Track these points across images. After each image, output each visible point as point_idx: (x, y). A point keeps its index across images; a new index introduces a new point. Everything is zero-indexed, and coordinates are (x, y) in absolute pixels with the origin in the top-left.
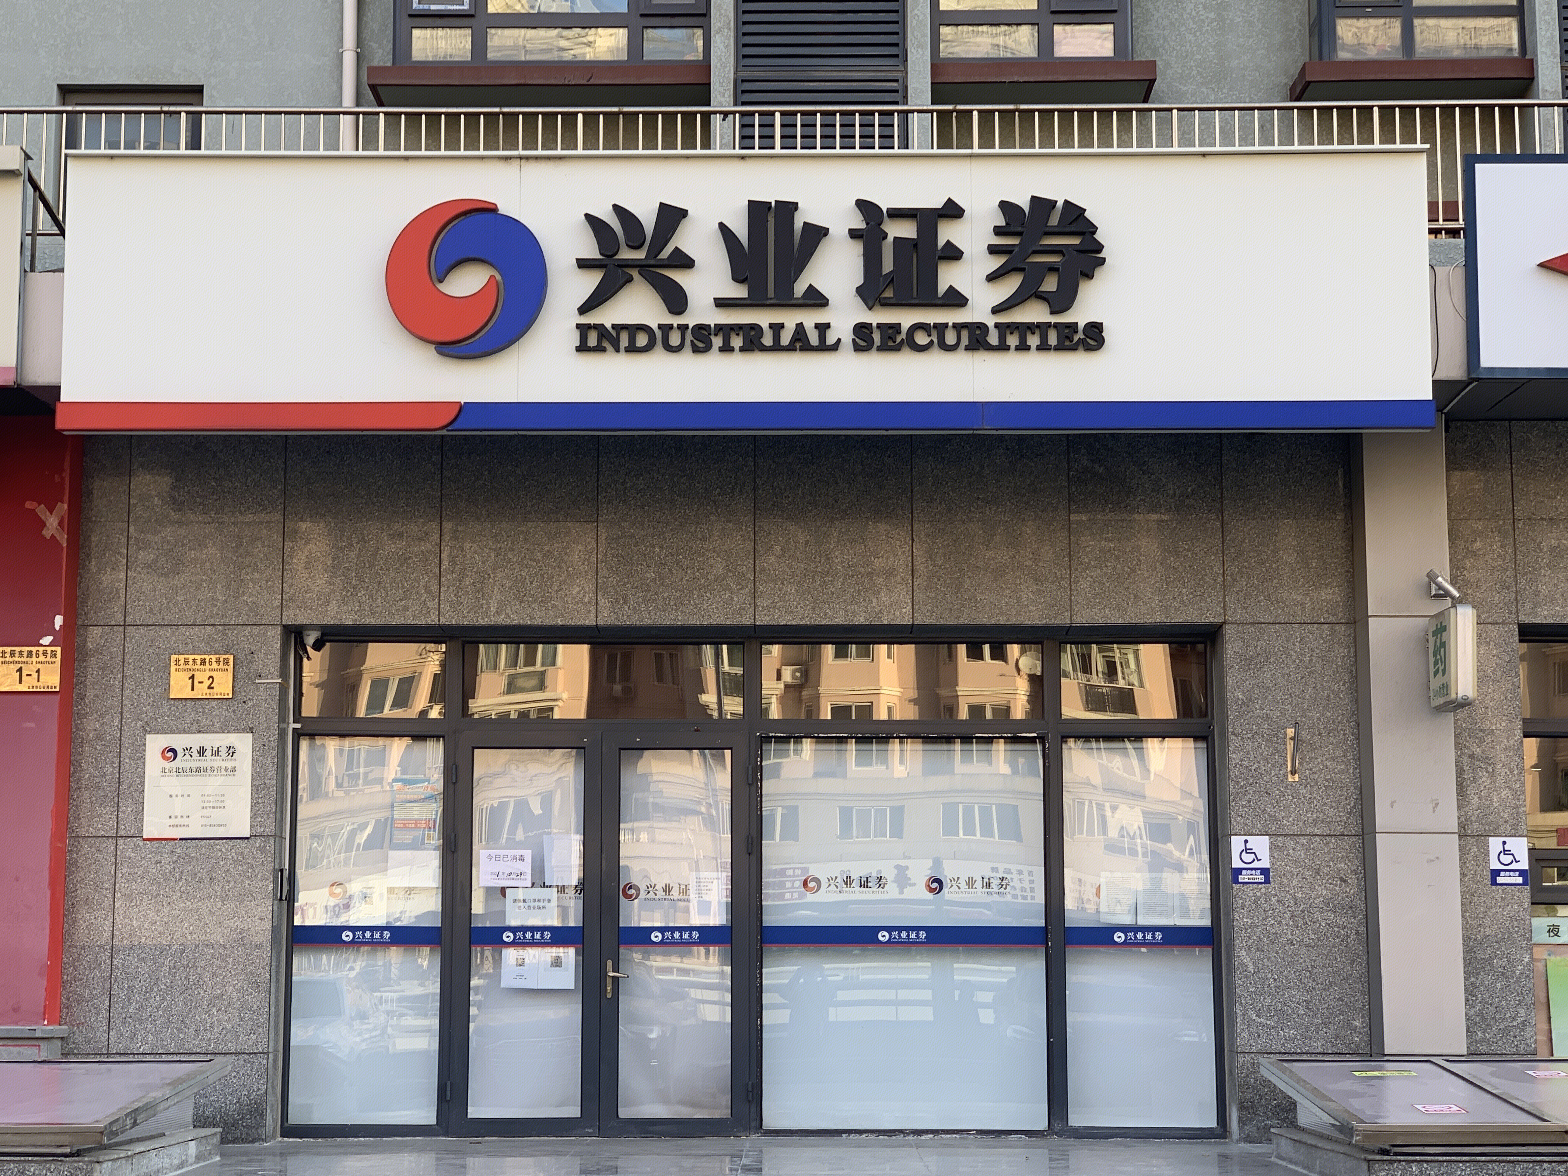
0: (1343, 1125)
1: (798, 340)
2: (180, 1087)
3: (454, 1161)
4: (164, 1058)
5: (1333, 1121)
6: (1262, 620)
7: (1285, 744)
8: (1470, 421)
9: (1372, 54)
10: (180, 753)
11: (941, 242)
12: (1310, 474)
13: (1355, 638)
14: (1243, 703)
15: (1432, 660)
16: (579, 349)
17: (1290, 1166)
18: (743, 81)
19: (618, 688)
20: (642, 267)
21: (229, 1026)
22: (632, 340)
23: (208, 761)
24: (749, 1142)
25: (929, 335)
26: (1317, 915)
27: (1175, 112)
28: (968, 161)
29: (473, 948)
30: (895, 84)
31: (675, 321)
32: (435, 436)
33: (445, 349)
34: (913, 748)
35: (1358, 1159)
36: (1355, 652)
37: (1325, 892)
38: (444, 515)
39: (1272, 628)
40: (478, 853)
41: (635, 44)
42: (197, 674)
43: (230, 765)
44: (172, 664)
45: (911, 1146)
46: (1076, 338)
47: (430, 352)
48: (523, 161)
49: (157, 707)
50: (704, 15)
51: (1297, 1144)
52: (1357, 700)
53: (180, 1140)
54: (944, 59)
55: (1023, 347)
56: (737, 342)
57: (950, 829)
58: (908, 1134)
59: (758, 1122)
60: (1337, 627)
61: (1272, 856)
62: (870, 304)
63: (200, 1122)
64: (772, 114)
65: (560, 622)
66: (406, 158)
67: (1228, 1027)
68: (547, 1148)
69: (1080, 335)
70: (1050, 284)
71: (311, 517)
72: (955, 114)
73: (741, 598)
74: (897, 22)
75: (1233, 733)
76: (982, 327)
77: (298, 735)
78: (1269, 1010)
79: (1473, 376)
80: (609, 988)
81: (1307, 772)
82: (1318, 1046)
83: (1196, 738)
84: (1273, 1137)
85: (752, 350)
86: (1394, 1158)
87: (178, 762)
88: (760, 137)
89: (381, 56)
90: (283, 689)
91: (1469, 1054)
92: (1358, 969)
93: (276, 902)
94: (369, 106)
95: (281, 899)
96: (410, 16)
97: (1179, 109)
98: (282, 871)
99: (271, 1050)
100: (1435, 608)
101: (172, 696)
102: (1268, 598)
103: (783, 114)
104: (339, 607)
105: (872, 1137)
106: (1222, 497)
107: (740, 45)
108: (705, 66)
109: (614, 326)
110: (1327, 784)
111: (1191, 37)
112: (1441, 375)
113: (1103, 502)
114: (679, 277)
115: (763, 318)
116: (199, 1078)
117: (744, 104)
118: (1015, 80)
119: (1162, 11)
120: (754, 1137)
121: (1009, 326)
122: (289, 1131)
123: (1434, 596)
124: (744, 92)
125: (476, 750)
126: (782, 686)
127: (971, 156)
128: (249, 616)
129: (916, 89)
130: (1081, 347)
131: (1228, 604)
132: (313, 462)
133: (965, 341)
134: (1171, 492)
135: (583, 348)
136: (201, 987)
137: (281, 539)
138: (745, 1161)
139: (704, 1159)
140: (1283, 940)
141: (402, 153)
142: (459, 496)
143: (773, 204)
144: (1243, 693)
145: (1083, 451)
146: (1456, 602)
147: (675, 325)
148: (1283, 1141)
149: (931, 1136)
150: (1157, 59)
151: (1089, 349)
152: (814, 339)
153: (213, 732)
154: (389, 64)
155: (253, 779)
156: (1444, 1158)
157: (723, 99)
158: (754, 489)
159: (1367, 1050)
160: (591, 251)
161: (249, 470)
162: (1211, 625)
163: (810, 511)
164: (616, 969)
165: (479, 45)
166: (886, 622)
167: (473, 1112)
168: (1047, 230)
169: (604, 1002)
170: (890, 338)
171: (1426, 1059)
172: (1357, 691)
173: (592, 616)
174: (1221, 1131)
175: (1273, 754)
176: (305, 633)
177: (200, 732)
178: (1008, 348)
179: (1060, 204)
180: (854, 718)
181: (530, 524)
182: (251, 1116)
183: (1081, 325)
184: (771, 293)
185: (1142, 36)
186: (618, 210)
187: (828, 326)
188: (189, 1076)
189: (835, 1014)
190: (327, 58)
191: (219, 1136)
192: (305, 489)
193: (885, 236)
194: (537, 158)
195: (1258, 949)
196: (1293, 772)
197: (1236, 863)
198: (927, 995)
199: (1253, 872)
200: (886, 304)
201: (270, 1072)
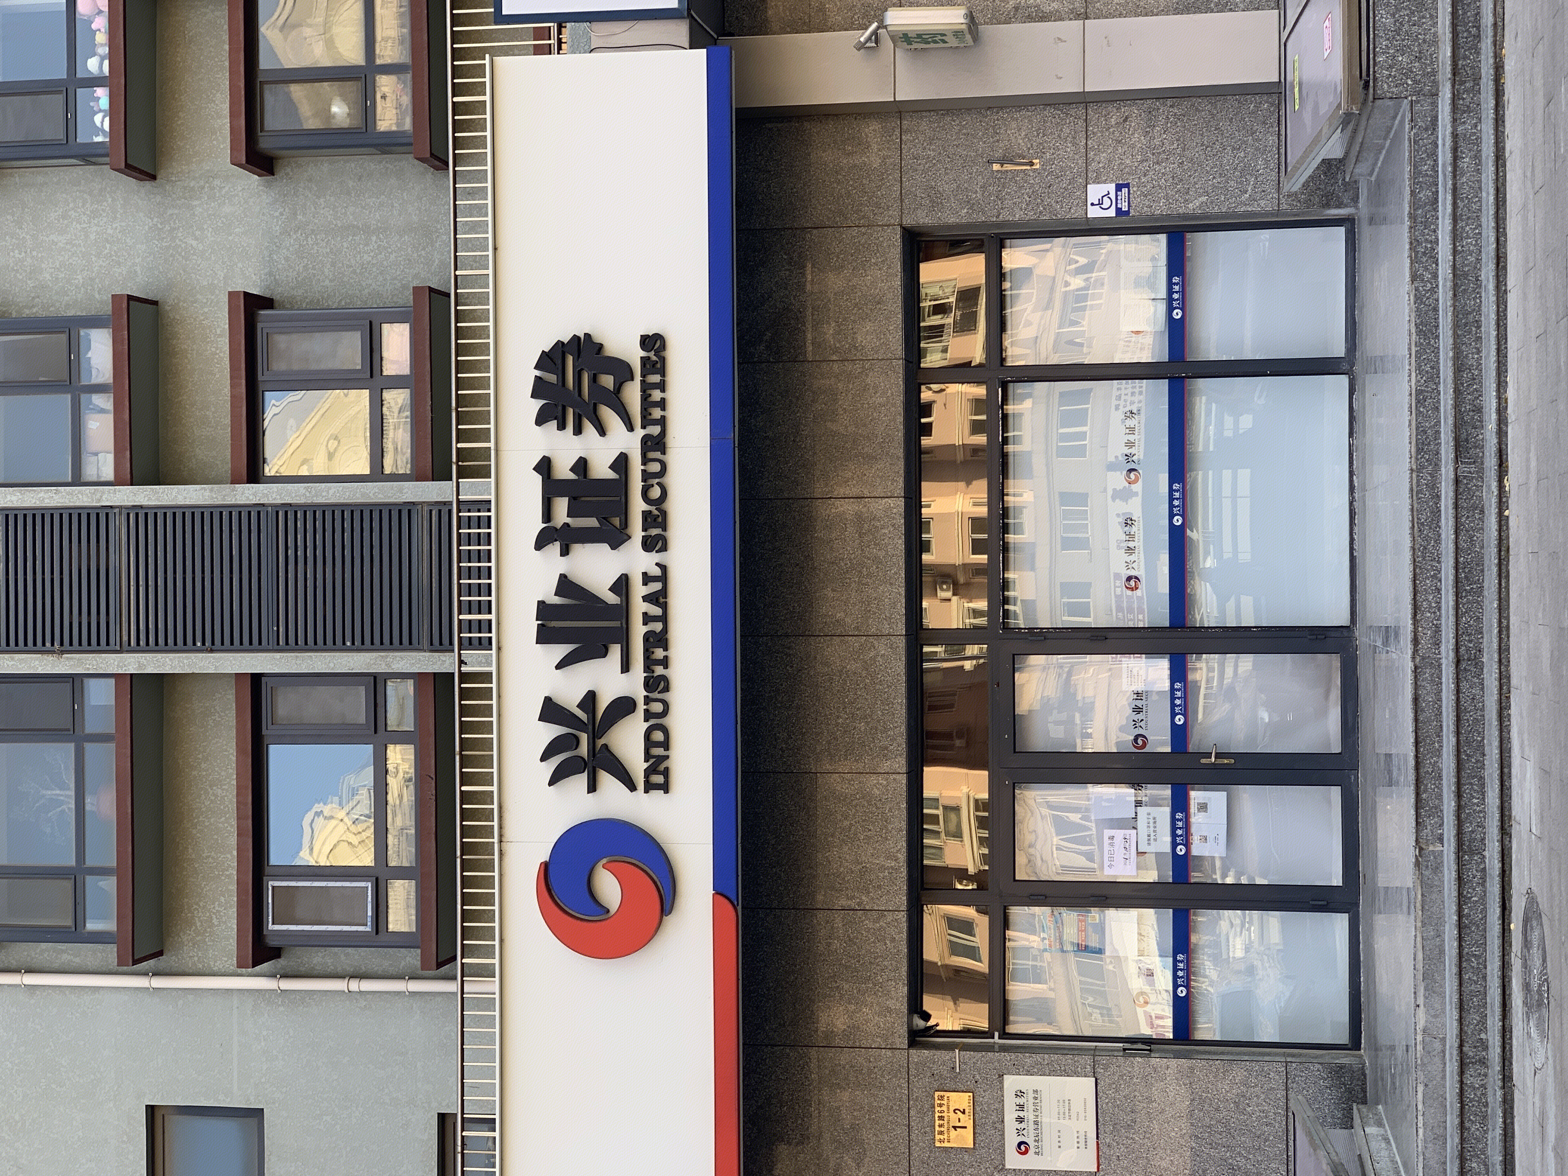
0: (1342, 123)
1: (657, 599)
2: (1318, 1142)
3: (1382, 899)
4: (1291, 1153)
5: (1339, 130)
6: (899, 192)
7: (1007, 171)
8: (724, 14)
9: (406, 100)
10: (1021, 1139)
11: (572, 476)
12: (771, 152)
13: (913, 112)
14: (971, 208)
15: (932, 45)
16: (667, 791)
17: (1379, 165)
18: (432, 644)
19: (958, 743)
20: (594, 737)
21: (1263, 1096)
22: (658, 744)
23: (1029, 1115)
24: (1363, 638)
25: (653, 486)
26: (1157, 142)
27: (458, 273)
28: (501, 453)
29: (1192, 881)
30: (434, 513)
31: (641, 707)
32: (742, 914)
33: (667, 907)
34: (1012, 486)
35: (1373, 107)
36: (926, 111)
37: (1136, 135)
38: (810, 907)
39: (906, 184)
40: (1108, 876)
41: (401, 738)
42: (951, 1125)
43: (1031, 1095)
44: (943, 1145)
45: (1364, 495)
46: (654, 358)
47: (669, 920)
48: (503, 839)
49: (981, 1158)
50: (375, 678)
51: (1360, 159)
52: (968, 109)
53: (1364, 1141)
54: (411, 470)
55: (662, 404)
56: (659, 653)
57: (1081, 451)
58: (1353, 498)
59: (1344, 630)
60: (904, 127)
61: (1105, 182)
62: (626, 537)
63: (1347, 1123)
64: (460, 621)
65: (904, 805)
66: (502, 941)
67: (1257, 218)
68: (1369, 817)
69: (652, 354)
70: (608, 381)
71: (814, 1023)
72: (460, 463)
73: (882, 647)
74: (381, 511)
75: (998, 217)
76: (645, 440)
77: (1004, 1035)
78: (1241, 183)
79: (686, 14)
80: (1226, 761)
81: (1031, 151)
82: (1272, 139)
83: (1002, 246)
84: (1352, 179)
85: (667, 639)
86: (1371, 77)
87: (1030, 1141)
88: (480, 632)
89: (412, 958)
90: (965, 1048)
91: (1279, 8)
92: (1205, 105)
93: (1153, 1055)
94: (456, 969)
95: (1150, 1050)
96: (377, 933)
97: (456, 269)
98: (1125, 1050)
99: (1283, 1060)
100: (887, 44)
101: (972, 1146)
102: (879, 188)
103: (460, 613)
104: (892, 999)
105: (1356, 529)
106: (792, 229)
107: (401, 647)
108: (419, 678)
109: (646, 761)
110: (1041, 135)
111: (393, 257)
112: (685, 41)
113: (797, 332)
114: (603, 704)
115: (639, 631)
116: (1309, 1124)
117: (451, 643)
118: (430, 408)
119: (370, 281)
120: (1357, 634)
121: (644, 417)
122: (1355, 1043)
123: (876, 43)
124: (441, 644)
125: (1017, 878)
126: (955, 599)
127: (497, 450)
128: (901, 1078)
129: (438, 495)
130: (662, 354)
131: (884, 222)
132: (766, 1020)
133: (657, 455)
134: (787, 273)
135: (665, 787)
136: (1228, 1121)
137: (833, 1049)
138: (1379, 643)
139: (1377, 679)
140: (1179, 171)
141: (497, 943)
142: (794, 893)
143: (539, 622)
144: (963, 208)
145: (752, 350)
146: (882, 26)
147: (645, 707)
148: (1357, 171)
149: (1355, 477)
150: (411, 285)
151: (663, 346)
152: (656, 586)
153: (1003, 1109)
154: (419, 951)
155: (1044, 1075)
156: (1371, 33)
157: (448, 662)
158: (787, 636)
159: (1275, 97)
160: (581, 780)
161: (773, 1077)
162: (903, 237)
163: (806, 588)
164: (1209, 755)
165: (401, 873)
166: (903, 521)
167: (1337, 880)
168: (560, 384)
169: (1238, 766)
170: (655, 520)
171: (1283, 46)
172: (961, 110)
173: (897, 777)
174: (1349, 223)
175: (1016, 182)
176: (915, 1028)
177: (1003, 1121)
178: (663, 418)
179: (538, 373)
180: (985, 536)
181: (819, 832)
182: (1341, 1077)
183: (643, 354)
184: (616, 624)
185: (392, 299)
186: (545, 757)
187: (645, 574)
188: (1309, 1134)
189: (1245, 556)
190: (414, 1005)
191: (1360, 1106)
192: (790, 1029)
193: (566, 525)
194: (501, 827)
195: (1187, 193)
196: (1032, 164)
197: (1112, 213)
198: (1227, 474)
199: (1119, 198)
200: (625, 524)
201: (1304, 1060)
